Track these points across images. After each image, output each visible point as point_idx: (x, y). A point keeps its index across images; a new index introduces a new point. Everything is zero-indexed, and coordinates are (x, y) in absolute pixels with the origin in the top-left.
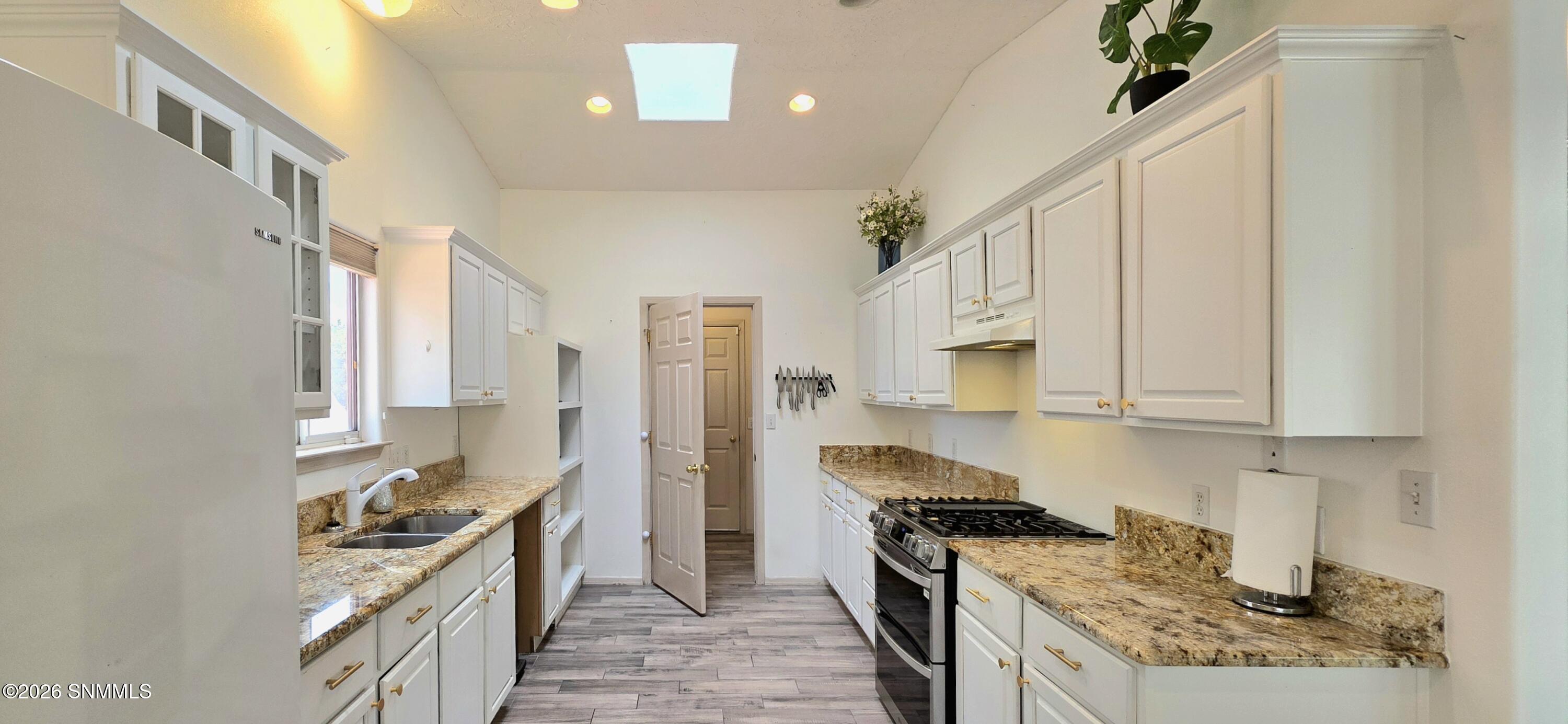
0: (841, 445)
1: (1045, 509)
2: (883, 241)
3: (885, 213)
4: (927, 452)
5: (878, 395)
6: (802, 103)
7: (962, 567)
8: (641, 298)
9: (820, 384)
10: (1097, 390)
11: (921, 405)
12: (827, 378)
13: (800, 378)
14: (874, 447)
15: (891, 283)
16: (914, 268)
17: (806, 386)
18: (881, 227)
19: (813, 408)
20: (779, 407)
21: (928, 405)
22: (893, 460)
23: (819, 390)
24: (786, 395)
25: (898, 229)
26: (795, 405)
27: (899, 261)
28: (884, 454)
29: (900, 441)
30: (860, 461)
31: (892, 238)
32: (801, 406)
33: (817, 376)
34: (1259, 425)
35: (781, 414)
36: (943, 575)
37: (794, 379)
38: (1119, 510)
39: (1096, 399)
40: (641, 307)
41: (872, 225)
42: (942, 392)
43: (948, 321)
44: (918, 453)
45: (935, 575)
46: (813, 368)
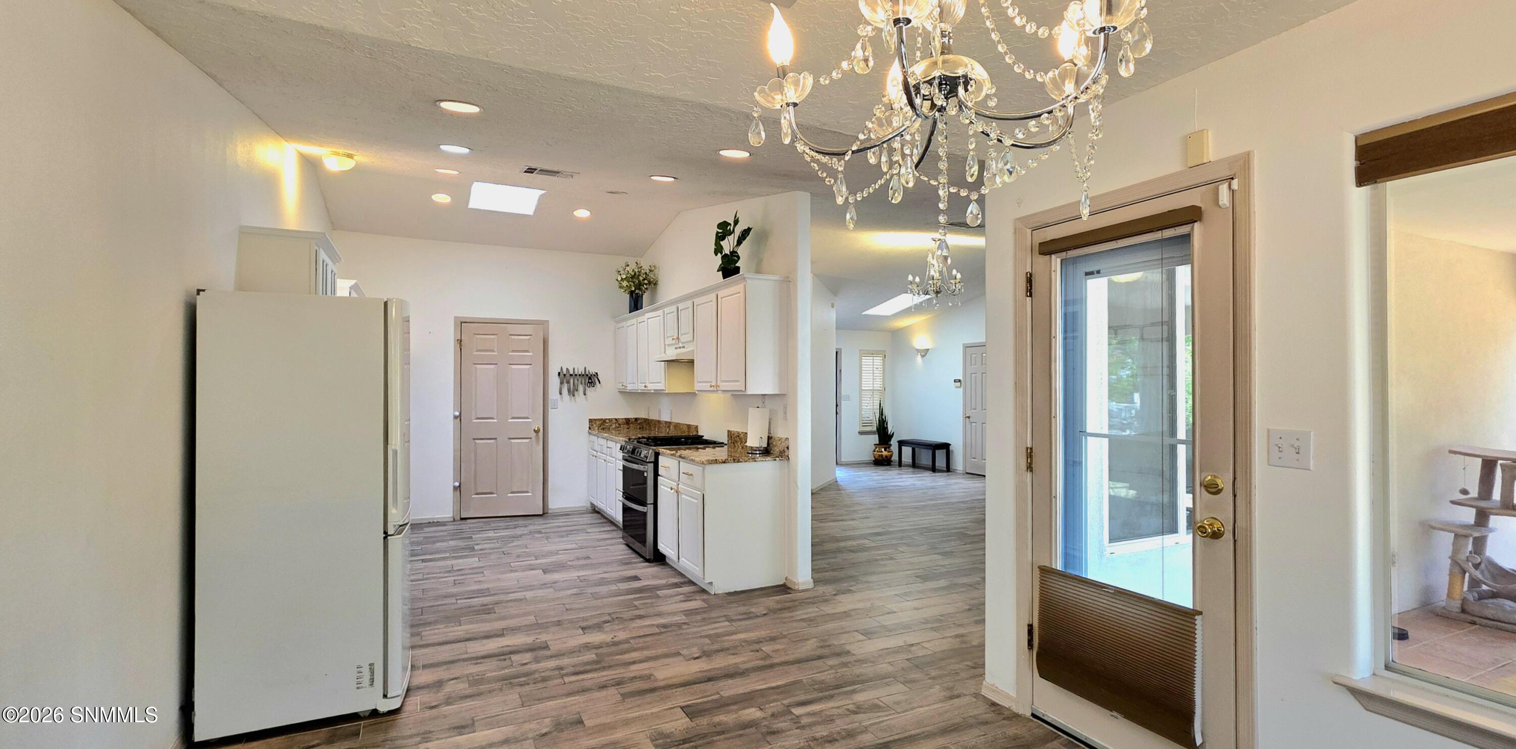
0: (604, 418)
1: (703, 436)
2: (631, 293)
3: (633, 277)
4: (658, 419)
5: (628, 385)
6: (582, 214)
7: (661, 459)
8: (455, 317)
9: (590, 378)
10: (709, 380)
11: (651, 390)
12: (594, 375)
13: (576, 375)
14: (625, 419)
15: (635, 320)
16: (648, 315)
17: (580, 380)
18: (630, 285)
19: (585, 394)
20: (561, 394)
21: (655, 390)
22: (638, 426)
23: (589, 382)
24: (566, 386)
25: (641, 287)
26: (572, 392)
27: (642, 308)
28: (632, 423)
29: (642, 415)
30: (616, 427)
31: (637, 291)
32: (576, 393)
33: (587, 373)
34: (741, 391)
35: (562, 398)
36: (652, 464)
37: (571, 375)
38: (728, 431)
39: (709, 384)
40: (455, 323)
41: (625, 284)
42: (660, 383)
43: (663, 346)
44: (653, 420)
45: (649, 464)
46: (585, 368)
